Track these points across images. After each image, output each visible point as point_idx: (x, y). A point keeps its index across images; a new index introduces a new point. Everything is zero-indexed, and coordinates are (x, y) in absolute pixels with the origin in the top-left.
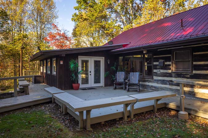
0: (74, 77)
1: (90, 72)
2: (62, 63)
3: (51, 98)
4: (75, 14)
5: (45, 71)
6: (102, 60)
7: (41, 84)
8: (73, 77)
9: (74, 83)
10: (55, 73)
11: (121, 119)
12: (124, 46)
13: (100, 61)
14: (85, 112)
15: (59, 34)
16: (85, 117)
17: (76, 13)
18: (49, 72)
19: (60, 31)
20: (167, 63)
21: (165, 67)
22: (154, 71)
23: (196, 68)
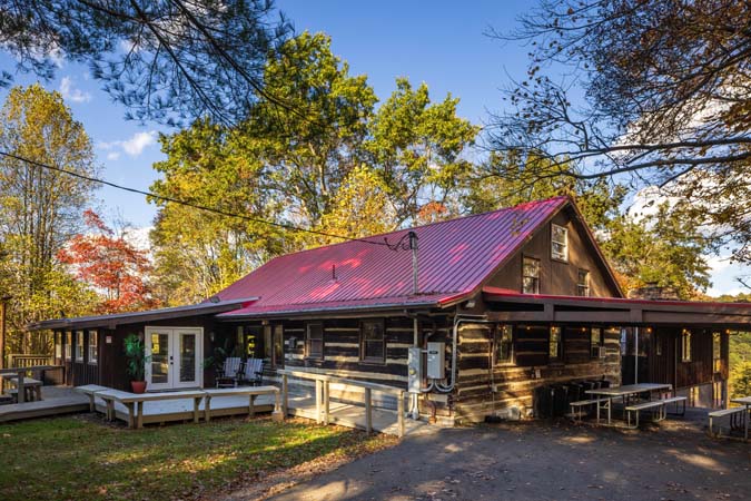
0: (135, 368)
1: (172, 358)
2: (109, 340)
3: (88, 405)
4: (158, 184)
5: (68, 357)
6: (198, 333)
7: (59, 386)
8: (132, 368)
9: (135, 380)
10: (95, 361)
11: (190, 421)
12: (246, 305)
13: (193, 336)
14: (136, 404)
15: (107, 242)
16: (136, 414)
17: (160, 181)
18: (82, 359)
19: (110, 232)
20: (300, 343)
21: (297, 350)
22: (286, 356)
23: (326, 351)
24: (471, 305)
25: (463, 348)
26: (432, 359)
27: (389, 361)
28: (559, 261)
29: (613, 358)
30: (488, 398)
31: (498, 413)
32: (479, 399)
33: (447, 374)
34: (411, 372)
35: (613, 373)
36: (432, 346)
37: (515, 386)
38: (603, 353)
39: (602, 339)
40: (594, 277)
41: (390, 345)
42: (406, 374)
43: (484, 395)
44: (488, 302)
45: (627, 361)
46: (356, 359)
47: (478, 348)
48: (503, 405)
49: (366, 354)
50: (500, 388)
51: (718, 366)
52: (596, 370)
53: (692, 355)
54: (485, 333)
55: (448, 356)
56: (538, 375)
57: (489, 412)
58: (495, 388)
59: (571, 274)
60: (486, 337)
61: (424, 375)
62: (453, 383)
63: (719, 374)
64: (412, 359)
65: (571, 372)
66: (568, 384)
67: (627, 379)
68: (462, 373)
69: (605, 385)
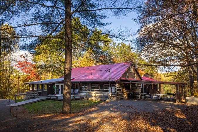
0: (54, 92)
1: (59, 90)
2: (49, 86)
5: (35, 89)
10: (45, 90)
13: (63, 85)
20: (86, 87)
21: (86, 88)
22: (83, 89)
23: (92, 88)
24: (119, 81)
25: (117, 87)
26: (113, 89)
27: (105, 90)
28: (131, 73)
29: (140, 89)
30: (121, 95)
31: (123, 98)
32: (120, 96)
33: (115, 92)
34: (109, 91)
35: (140, 91)
36: (113, 87)
37: (125, 93)
38: (138, 88)
39: (138, 85)
40: (136, 75)
41: (105, 87)
42: (108, 92)
43: (120, 95)
44: (121, 80)
45: (142, 89)
46: (98, 89)
47: (119, 87)
48: (123, 96)
49: (100, 88)
50: (123, 94)
51: (159, 90)
52: (137, 91)
53: (154, 88)
54: (120, 85)
55: (115, 89)
56: (128, 92)
57: (121, 98)
58: (122, 94)
59: (133, 75)
60: (121, 85)
61: (111, 92)
62: (116, 93)
63: (159, 91)
64: (109, 89)
65: (133, 91)
66: (133, 93)
67: (142, 92)
68: (118, 91)
69: (139, 93)
